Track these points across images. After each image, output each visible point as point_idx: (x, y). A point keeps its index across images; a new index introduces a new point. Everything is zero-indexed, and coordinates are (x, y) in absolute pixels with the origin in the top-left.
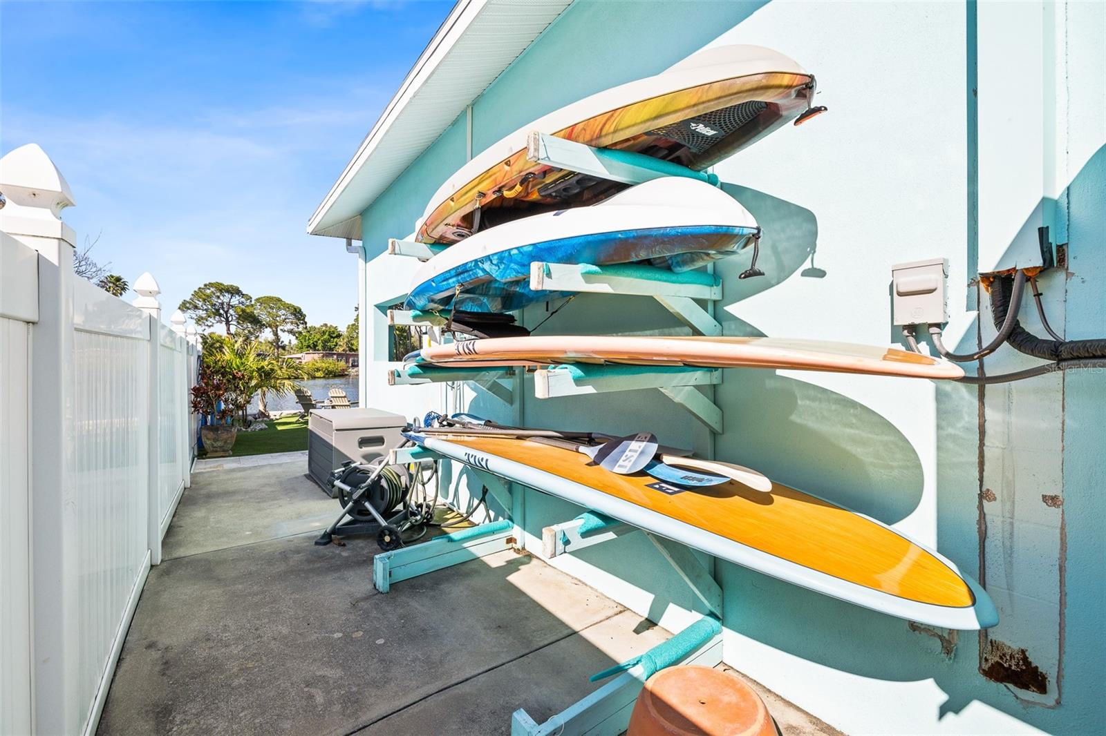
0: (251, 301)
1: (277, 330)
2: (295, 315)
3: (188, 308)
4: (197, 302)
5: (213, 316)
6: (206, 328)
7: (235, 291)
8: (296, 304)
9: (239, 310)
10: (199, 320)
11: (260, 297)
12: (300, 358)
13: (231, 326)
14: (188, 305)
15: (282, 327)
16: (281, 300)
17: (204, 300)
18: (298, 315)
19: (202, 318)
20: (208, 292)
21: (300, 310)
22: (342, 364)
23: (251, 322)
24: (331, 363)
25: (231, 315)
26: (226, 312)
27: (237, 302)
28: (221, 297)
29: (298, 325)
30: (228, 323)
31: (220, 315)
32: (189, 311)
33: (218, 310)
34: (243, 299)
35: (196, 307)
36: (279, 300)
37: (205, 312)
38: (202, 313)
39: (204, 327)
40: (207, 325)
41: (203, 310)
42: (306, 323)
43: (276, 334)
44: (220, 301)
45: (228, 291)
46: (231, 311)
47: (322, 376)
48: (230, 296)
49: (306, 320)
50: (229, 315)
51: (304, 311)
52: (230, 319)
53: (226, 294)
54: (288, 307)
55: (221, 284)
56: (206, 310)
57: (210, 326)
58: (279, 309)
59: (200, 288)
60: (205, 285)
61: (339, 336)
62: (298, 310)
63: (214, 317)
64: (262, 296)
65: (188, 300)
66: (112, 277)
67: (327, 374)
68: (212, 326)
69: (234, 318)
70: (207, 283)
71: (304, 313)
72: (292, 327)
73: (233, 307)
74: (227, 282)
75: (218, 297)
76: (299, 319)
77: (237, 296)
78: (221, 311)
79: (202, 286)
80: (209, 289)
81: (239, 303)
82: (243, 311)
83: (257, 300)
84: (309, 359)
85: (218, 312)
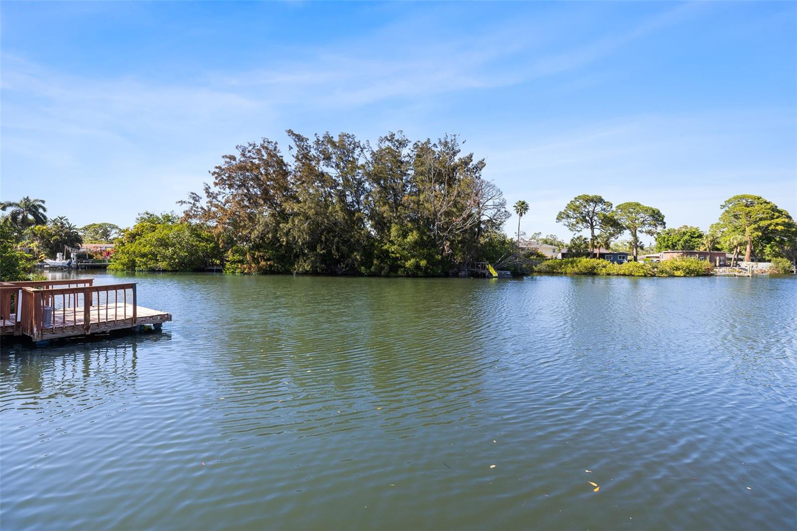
0: (611, 207)
1: (636, 232)
2: (653, 216)
3: (563, 218)
4: (568, 212)
5: (580, 222)
6: (577, 232)
7: (598, 200)
8: (654, 207)
9: (601, 215)
10: (572, 227)
11: (620, 204)
12: (658, 257)
13: (595, 229)
14: (562, 215)
15: (640, 229)
16: (640, 205)
17: (574, 210)
18: (657, 217)
19: (573, 224)
20: (578, 203)
21: (659, 212)
22: (706, 263)
23: (612, 226)
24: (692, 262)
25: (595, 220)
26: (591, 219)
27: (600, 209)
28: (588, 207)
29: (656, 226)
30: (592, 227)
31: (586, 221)
32: (564, 220)
33: (584, 217)
34: (605, 207)
35: (568, 216)
36: (638, 205)
37: (575, 220)
38: (573, 221)
39: (575, 232)
40: (578, 231)
41: (574, 218)
42: (664, 224)
43: (635, 235)
44: (586, 210)
45: (592, 201)
46: (596, 218)
47: (682, 275)
48: (594, 205)
49: (664, 221)
50: (593, 221)
51: (663, 212)
52: (594, 224)
53: (591, 204)
54: (646, 210)
55: (587, 196)
56: (576, 218)
57: (579, 231)
58: (638, 213)
59: (571, 201)
60: (576, 198)
61: (700, 236)
62: (656, 212)
63: (583, 224)
64: (623, 203)
65: (563, 211)
66: (520, 202)
67: (688, 273)
68: (581, 231)
69: (598, 223)
70: (577, 196)
71: (662, 214)
72: (650, 228)
73: (596, 214)
74: (591, 194)
75: (585, 206)
76: (657, 220)
77: (600, 204)
78: (587, 218)
79: (573, 200)
80: (579, 201)
81: (602, 210)
82: (605, 216)
83: (618, 207)
84: (668, 258)
85: (586, 219)
